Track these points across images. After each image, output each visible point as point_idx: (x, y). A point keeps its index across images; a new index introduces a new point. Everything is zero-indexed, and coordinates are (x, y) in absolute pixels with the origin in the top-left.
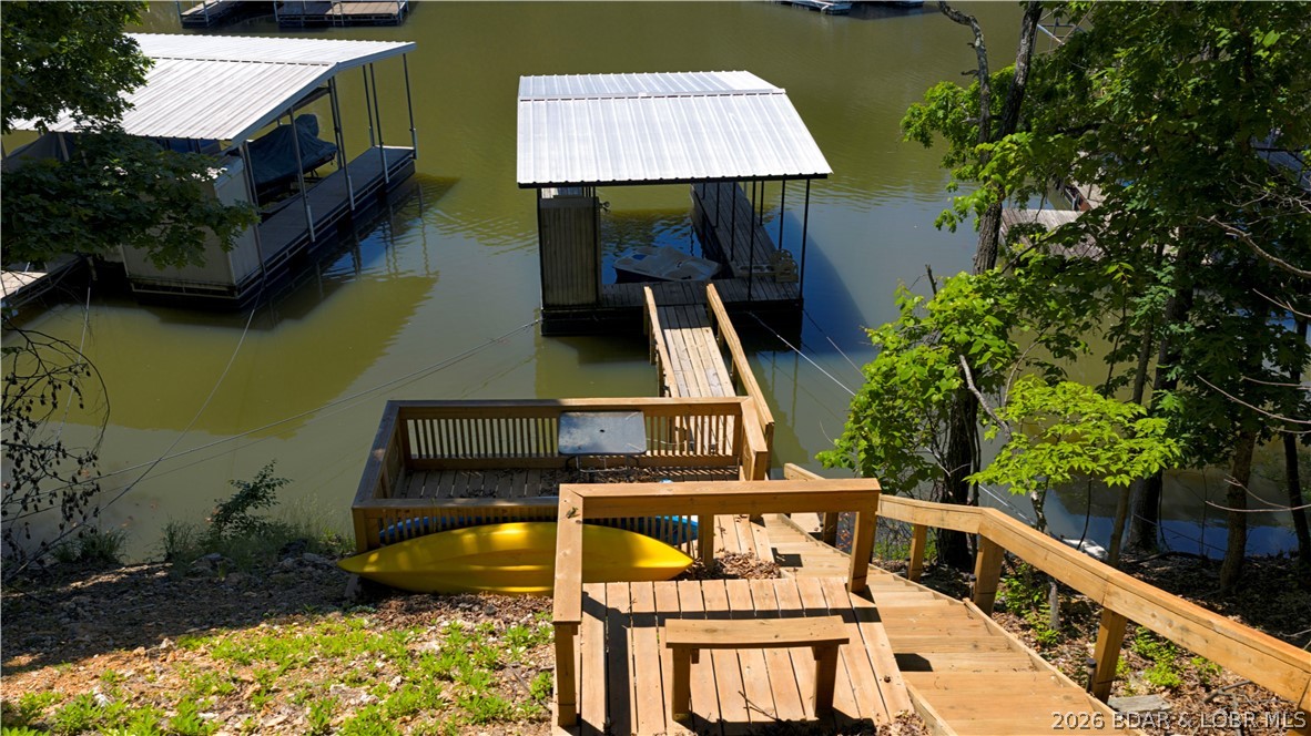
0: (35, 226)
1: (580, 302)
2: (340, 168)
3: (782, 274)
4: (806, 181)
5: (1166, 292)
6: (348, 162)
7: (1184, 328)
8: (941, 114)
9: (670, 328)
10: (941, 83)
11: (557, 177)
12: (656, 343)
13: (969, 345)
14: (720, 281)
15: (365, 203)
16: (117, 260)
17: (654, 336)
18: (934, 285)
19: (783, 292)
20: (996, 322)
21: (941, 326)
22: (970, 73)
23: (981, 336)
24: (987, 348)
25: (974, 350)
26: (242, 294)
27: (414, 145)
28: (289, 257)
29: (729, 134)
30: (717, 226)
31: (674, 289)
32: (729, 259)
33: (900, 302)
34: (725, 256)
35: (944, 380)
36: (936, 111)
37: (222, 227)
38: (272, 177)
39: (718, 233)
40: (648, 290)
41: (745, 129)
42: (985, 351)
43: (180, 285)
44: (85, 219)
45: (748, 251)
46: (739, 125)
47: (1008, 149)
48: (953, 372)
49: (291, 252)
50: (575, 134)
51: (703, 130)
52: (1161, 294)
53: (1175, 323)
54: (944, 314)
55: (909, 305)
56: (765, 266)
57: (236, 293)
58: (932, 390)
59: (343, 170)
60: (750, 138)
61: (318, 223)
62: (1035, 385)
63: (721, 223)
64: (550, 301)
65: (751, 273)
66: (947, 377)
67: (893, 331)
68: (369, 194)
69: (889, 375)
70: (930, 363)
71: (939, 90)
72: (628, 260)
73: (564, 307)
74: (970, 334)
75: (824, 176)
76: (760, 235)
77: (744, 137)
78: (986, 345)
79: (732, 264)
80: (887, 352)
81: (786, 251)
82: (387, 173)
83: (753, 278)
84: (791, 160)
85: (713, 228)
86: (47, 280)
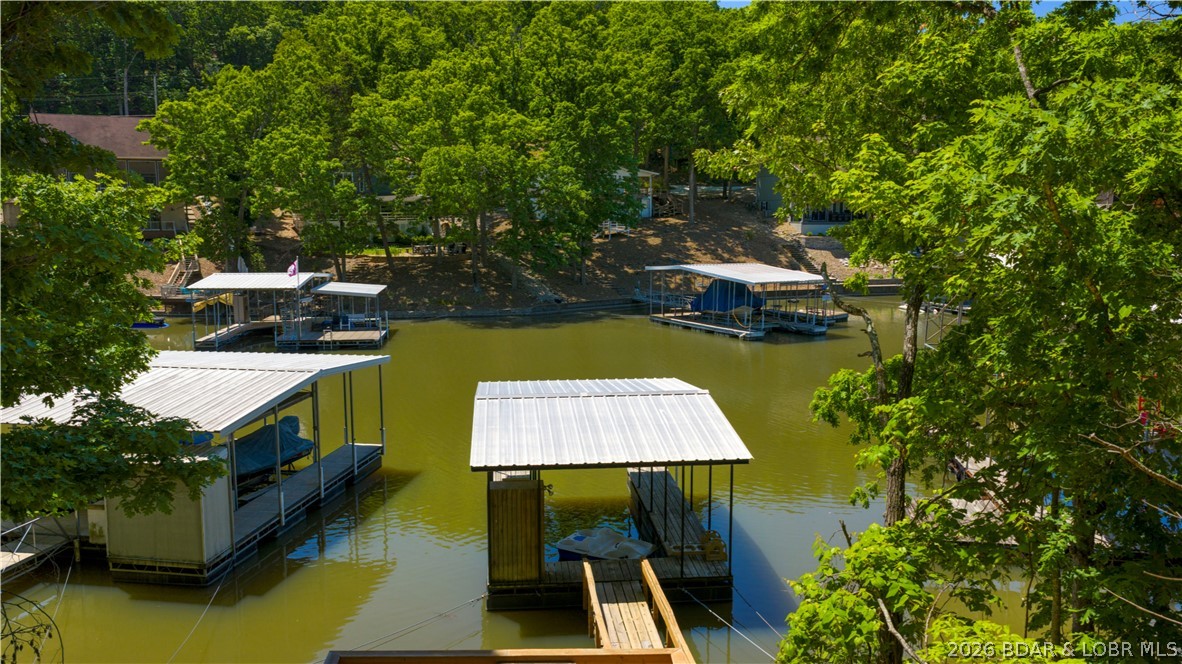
0: (21, 472)
1: (524, 578)
2: (315, 462)
3: (712, 553)
4: (729, 466)
5: (1066, 538)
6: (322, 457)
7: (1089, 573)
8: (844, 395)
9: (608, 603)
10: (842, 370)
11: (506, 461)
12: (594, 613)
13: (885, 589)
14: (654, 560)
15: (332, 493)
16: (101, 542)
17: (592, 608)
18: (849, 540)
19: (713, 569)
20: (910, 568)
21: (857, 571)
22: (865, 354)
23: (896, 580)
24: (903, 591)
25: (891, 593)
26: (211, 572)
27: (382, 443)
28: (259, 538)
29: (660, 426)
30: (651, 511)
31: (612, 566)
32: (663, 539)
33: (818, 553)
34: (659, 538)
35: (864, 623)
36: (839, 393)
37: (191, 478)
38: (253, 468)
39: (652, 517)
40: (587, 566)
41: (675, 422)
42: (901, 595)
43: (154, 564)
44: (68, 469)
45: (680, 532)
46: (668, 419)
47: (905, 409)
48: (872, 615)
49: (261, 534)
50: (524, 426)
51: (637, 423)
52: (1063, 540)
53: (1081, 569)
54: (859, 561)
55: (827, 555)
56: (695, 546)
57: (205, 571)
58: (854, 633)
59: (317, 464)
60: (679, 430)
61: (289, 508)
62: (953, 625)
63: (655, 508)
64: (496, 576)
65: (682, 552)
66: (868, 618)
67: (813, 580)
68: (338, 484)
69: (810, 622)
70: (850, 605)
71: (842, 375)
72: (571, 541)
73: (508, 583)
74: (885, 578)
75: (745, 462)
76: (690, 518)
77: (673, 430)
78: (901, 588)
79: (666, 544)
80: (809, 600)
81: (715, 532)
82: (356, 466)
83: (685, 557)
84: (716, 448)
85: (648, 513)
86: (33, 560)
